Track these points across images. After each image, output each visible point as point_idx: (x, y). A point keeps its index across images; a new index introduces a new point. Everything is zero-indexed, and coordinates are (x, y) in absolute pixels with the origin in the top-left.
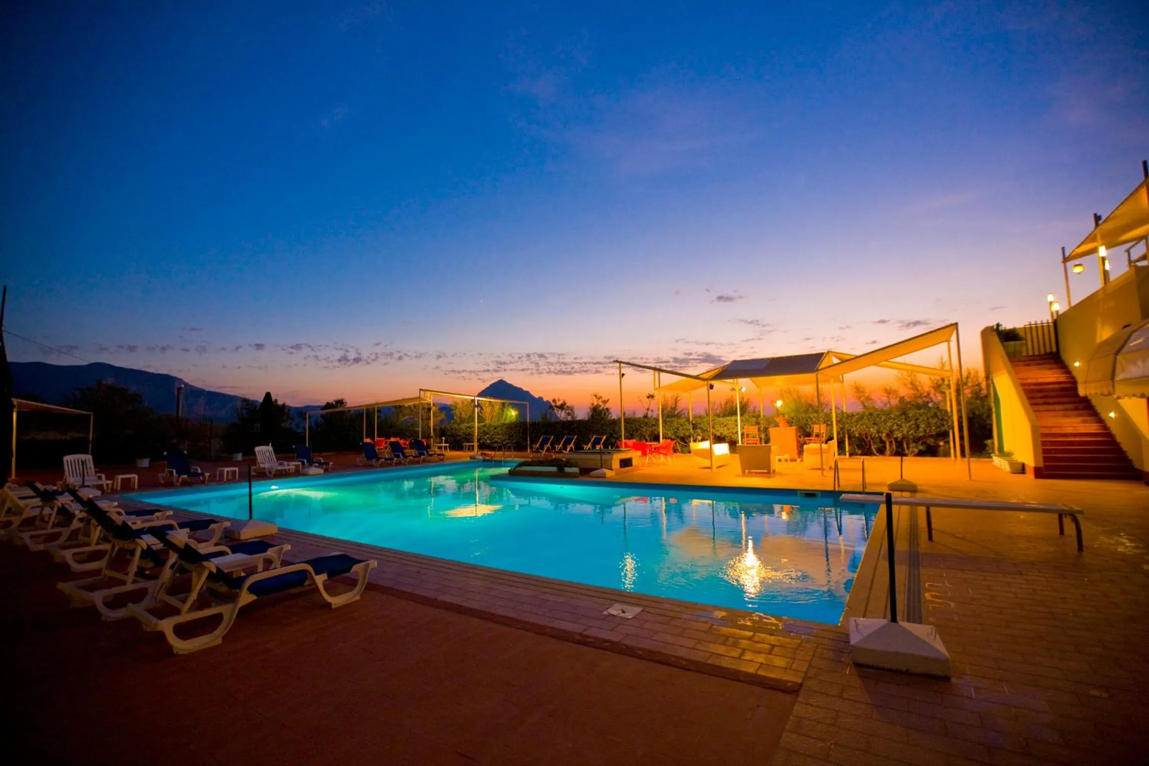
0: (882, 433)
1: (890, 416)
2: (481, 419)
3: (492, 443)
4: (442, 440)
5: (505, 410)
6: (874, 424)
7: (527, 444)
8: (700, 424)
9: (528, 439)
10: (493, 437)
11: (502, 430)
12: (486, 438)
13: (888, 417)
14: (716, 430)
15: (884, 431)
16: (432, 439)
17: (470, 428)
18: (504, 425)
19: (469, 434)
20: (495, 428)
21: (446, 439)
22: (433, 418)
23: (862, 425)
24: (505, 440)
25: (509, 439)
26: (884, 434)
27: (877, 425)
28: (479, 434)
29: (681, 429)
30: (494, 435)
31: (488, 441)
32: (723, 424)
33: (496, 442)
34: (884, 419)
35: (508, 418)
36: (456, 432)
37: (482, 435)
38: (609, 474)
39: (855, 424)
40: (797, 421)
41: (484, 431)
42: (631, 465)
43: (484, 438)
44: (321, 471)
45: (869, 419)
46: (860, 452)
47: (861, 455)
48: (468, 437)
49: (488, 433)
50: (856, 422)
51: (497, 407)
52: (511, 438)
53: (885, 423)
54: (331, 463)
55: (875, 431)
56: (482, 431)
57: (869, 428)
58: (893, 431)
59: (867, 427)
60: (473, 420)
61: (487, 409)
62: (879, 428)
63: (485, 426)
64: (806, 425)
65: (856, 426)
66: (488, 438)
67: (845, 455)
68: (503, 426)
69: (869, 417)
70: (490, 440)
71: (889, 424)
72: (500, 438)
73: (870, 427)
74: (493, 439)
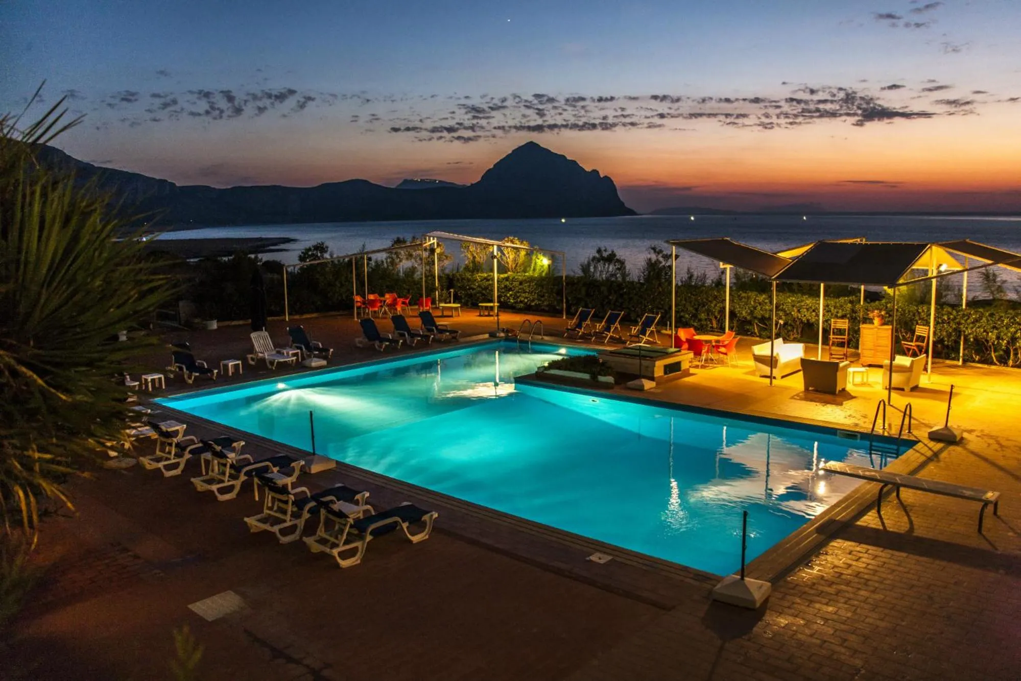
0: (1003, 340)
1: (1015, 320)
2: (502, 269)
3: (516, 303)
4: (450, 292)
5: (534, 257)
6: (994, 327)
7: (563, 308)
8: (783, 305)
9: (565, 300)
10: (518, 295)
11: (529, 286)
12: (508, 295)
13: (1012, 320)
14: (801, 314)
15: (1005, 337)
16: (437, 292)
17: (488, 280)
18: (531, 279)
19: (486, 288)
20: (521, 283)
21: (455, 291)
22: (438, 262)
23: (979, 327)
24: (533, 301)
25: (539, 300)
26: (1005, 342)
27: (997, 329)
28: (500, 290)
29: (759, 308)
30: (519, 292)
31: (512, 301)
32: (811, 307)
33: (521, 302)
34: (1007, 323)
35: (538, 268)
36: (470, 283)
37: (503, 290)
38: (648, 385)
39: (971, 325)
40: (901, 315)
41: (506, 286)
42: (679, 370)
43: (506, 296)
44: (324, 363)
45: (988, 321)
46: (977, 358)
47: (980, 362)
48: (484, 292)
49: (510, 290)
50: (973, 323)
51: (523, 253)
52: (543, 299)
53: (1007, 329)
54: (332, 350)
55: (994, 337)
56: (503, 286)
57: (988, 333)
58: (1016, 339)
59: (985, 331)
60: (492, 270)
61: (510, 253)
62: (999, 333)
63: (507, 279)
64: (911, 320)
65: (972, 328)
66: (511, 295)
67: (959, 360)
68: (530, 282)
69: (989, 318)
70: (514, 299)
71: (1012, 330)
72: (527, 298)
73: (988, 330)
74: (518, 297)
